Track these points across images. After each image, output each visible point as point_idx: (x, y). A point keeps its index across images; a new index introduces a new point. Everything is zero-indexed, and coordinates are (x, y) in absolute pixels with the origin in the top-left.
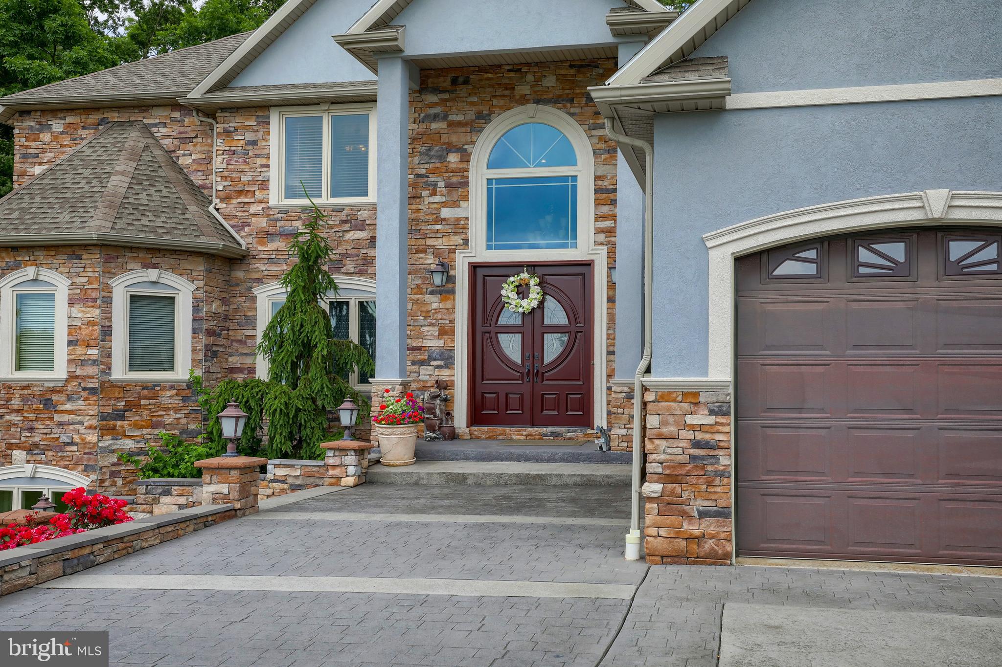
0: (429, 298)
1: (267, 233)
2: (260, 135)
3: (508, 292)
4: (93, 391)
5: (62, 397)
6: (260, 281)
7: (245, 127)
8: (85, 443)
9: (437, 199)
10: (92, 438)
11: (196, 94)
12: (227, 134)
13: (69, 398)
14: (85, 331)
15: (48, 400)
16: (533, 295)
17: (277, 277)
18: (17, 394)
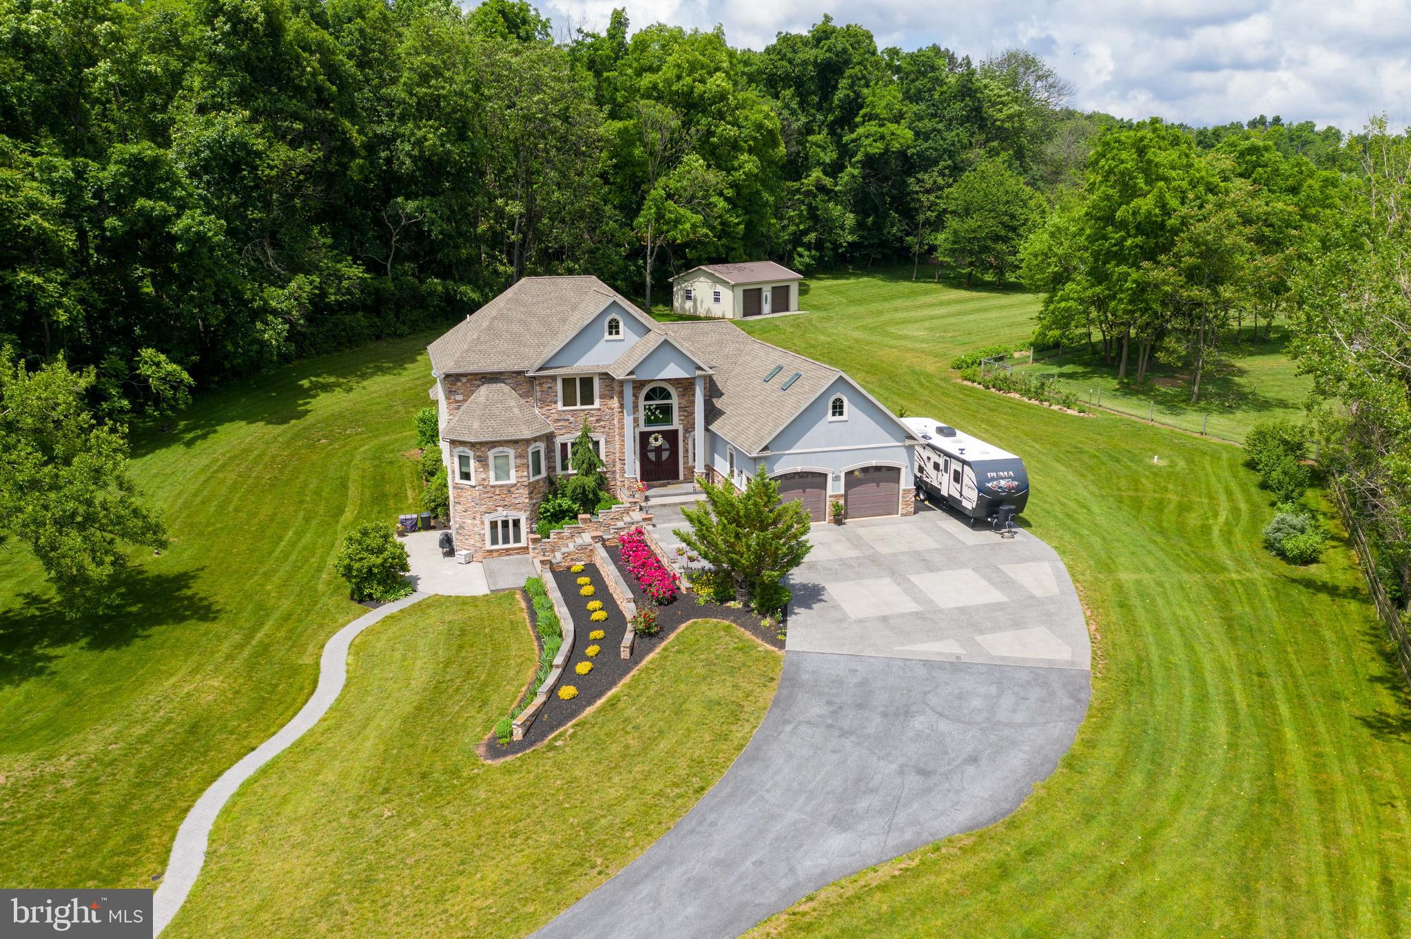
1: (558, 419)
3: (652, 440)
4: (525, 485)
6: (556, 436)
8: (524, 502)
10: (526, 500)
13: (517, 489)
14: (522, 466)
15: (509, 490)
16: (660, 441)
17: (562, 434)
18: (498, 489)
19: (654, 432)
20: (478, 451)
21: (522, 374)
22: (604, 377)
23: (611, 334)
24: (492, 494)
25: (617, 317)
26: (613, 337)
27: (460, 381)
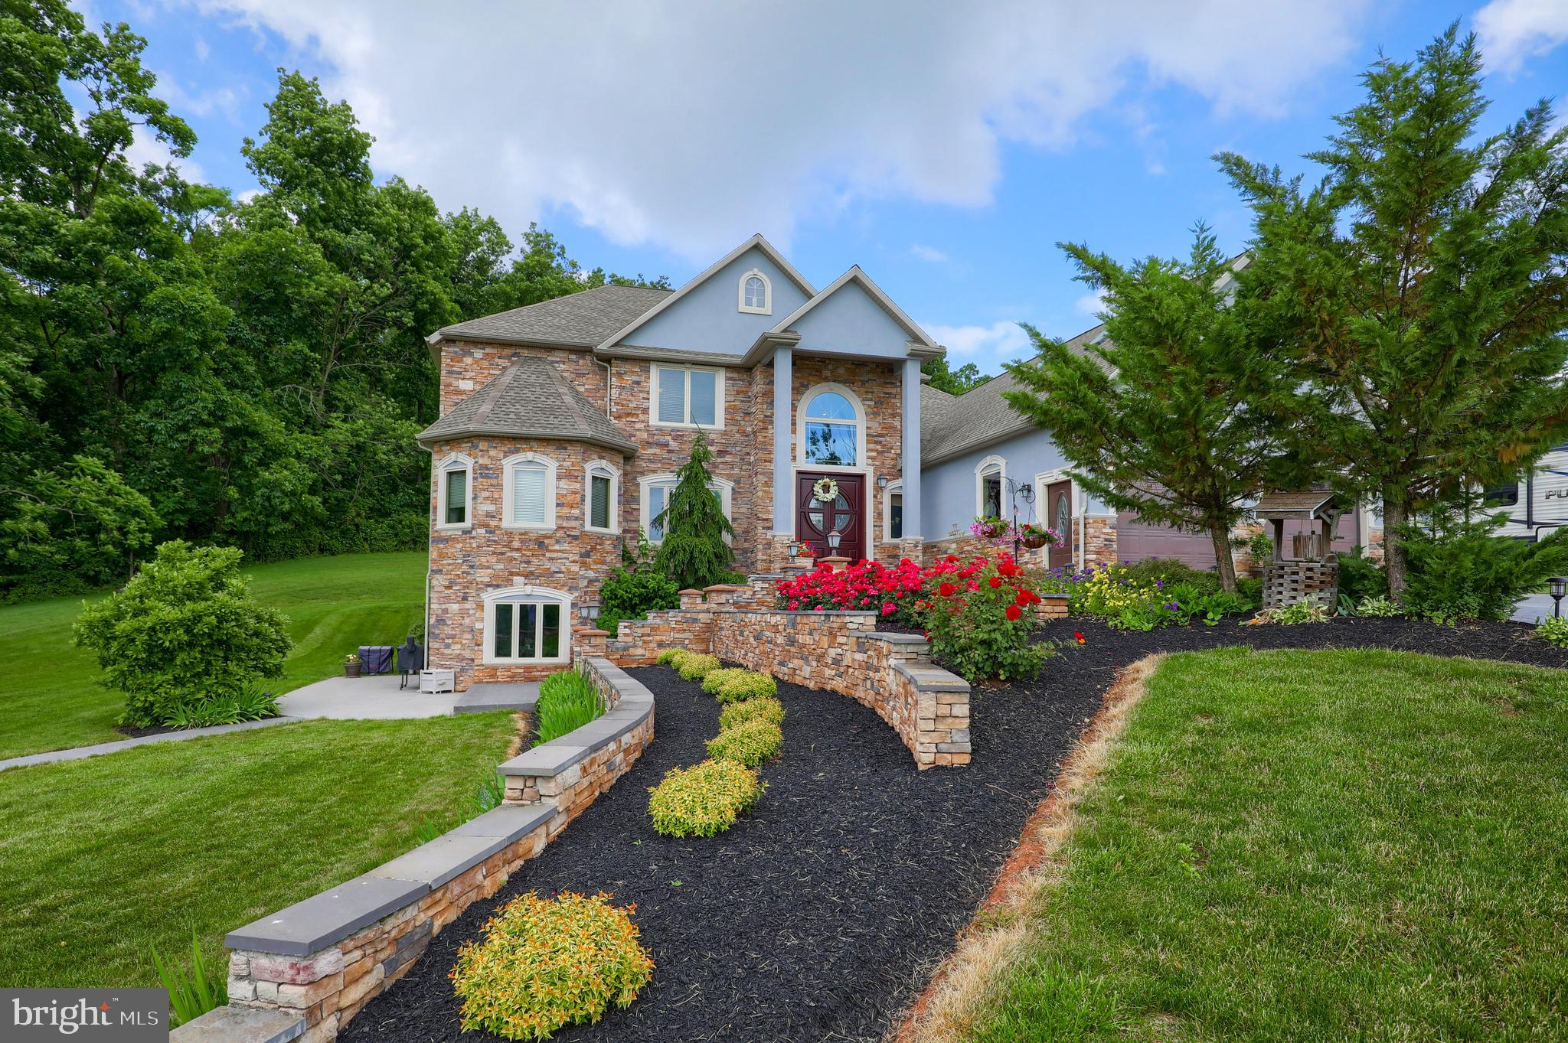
1: (648, 442)
2: (643, 378)
3: (818, 488)
4: (575, 538)
5: (552, 541)
6: (642, 473)
7: (632, 372)
8: (569, 571)
10: (575, 568)
11: (603, 347)
12: (619, 374)
13: (557, 542)
14: (570, 498)
15: (541, 543)
16: (832, 491)
17: (654, 471)
18: (517, 538)
19: (822, 475)
20: (482, 456)
21: (588, 358)
22: (735, 375)
23: (748, 303)
24: (504, 546)
25: (762, 275)
26: (754, 309)
27: (471, 354)
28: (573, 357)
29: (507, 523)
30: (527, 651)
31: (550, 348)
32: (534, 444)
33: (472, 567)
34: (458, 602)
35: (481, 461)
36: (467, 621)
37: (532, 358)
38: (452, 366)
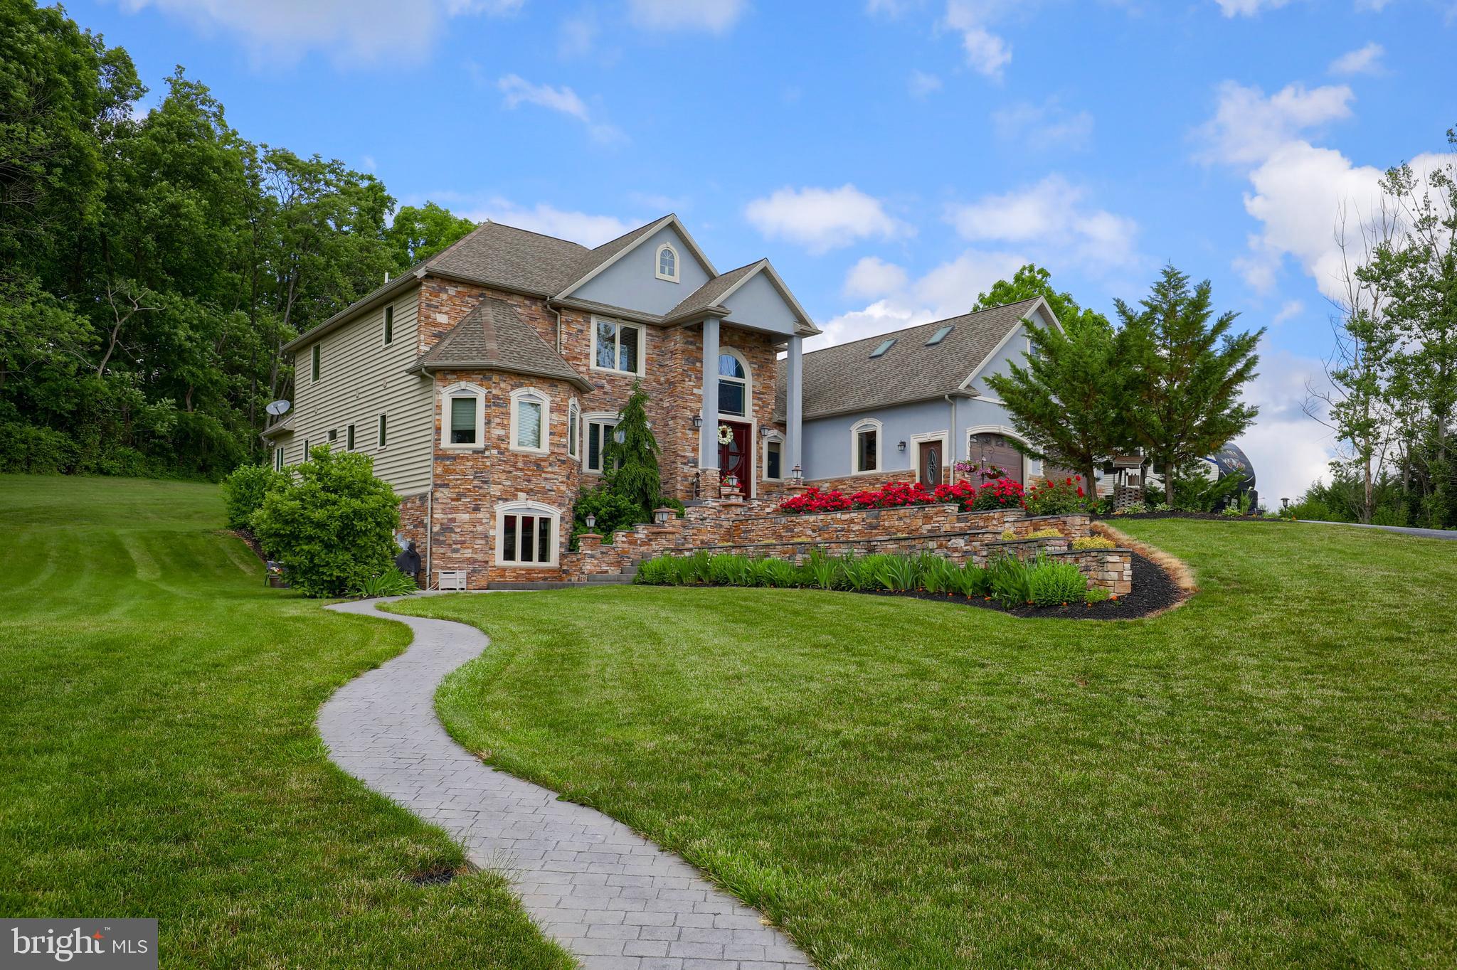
0: (687, 432)
2: (585, 327)
3: (719, 433)
4: (563, 462)
5: (547, 464)
7: (577, 321)
8: (559, 490)
9: (692, 383)
10: (563, 488)
11: (559, 298)
12: (568, 323)
13: (550, 465)
14: (560, 428)
15: (538, 464)
16: (728, 436)
17: (593, 409)
18: (521, 459)
19: (722, 422)
20: (495, 387)
21: (539, 304)
22: (653, 332)
23: (663, 271)
24: (511, 466)
25: (673, 249)
26: (666, 277)
27: (446, 291)
28: (527, 302)
29: (514, 446)
30: (527, 556)
31: (510, 292)
32: (533, 380)
33: (486, 482)
34: (468, 512)
35: (494, 392)
36: (480, 528)
37: (496, 300)
38: (431, 300)
